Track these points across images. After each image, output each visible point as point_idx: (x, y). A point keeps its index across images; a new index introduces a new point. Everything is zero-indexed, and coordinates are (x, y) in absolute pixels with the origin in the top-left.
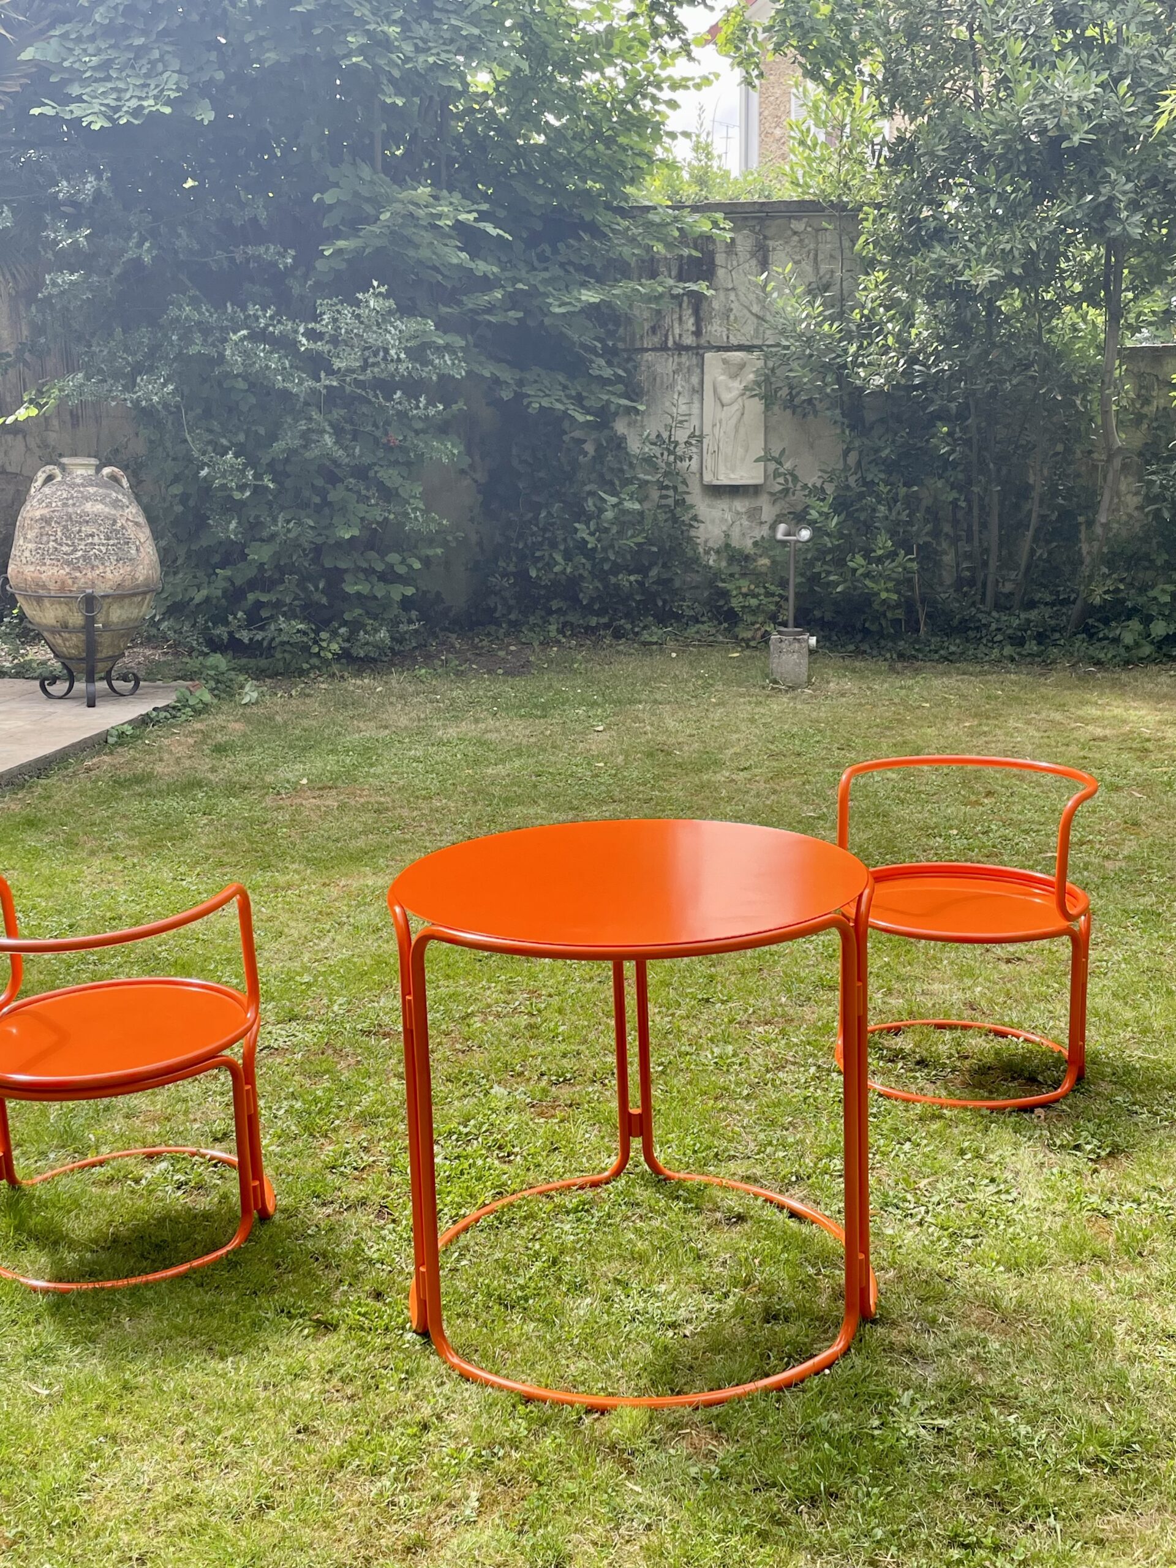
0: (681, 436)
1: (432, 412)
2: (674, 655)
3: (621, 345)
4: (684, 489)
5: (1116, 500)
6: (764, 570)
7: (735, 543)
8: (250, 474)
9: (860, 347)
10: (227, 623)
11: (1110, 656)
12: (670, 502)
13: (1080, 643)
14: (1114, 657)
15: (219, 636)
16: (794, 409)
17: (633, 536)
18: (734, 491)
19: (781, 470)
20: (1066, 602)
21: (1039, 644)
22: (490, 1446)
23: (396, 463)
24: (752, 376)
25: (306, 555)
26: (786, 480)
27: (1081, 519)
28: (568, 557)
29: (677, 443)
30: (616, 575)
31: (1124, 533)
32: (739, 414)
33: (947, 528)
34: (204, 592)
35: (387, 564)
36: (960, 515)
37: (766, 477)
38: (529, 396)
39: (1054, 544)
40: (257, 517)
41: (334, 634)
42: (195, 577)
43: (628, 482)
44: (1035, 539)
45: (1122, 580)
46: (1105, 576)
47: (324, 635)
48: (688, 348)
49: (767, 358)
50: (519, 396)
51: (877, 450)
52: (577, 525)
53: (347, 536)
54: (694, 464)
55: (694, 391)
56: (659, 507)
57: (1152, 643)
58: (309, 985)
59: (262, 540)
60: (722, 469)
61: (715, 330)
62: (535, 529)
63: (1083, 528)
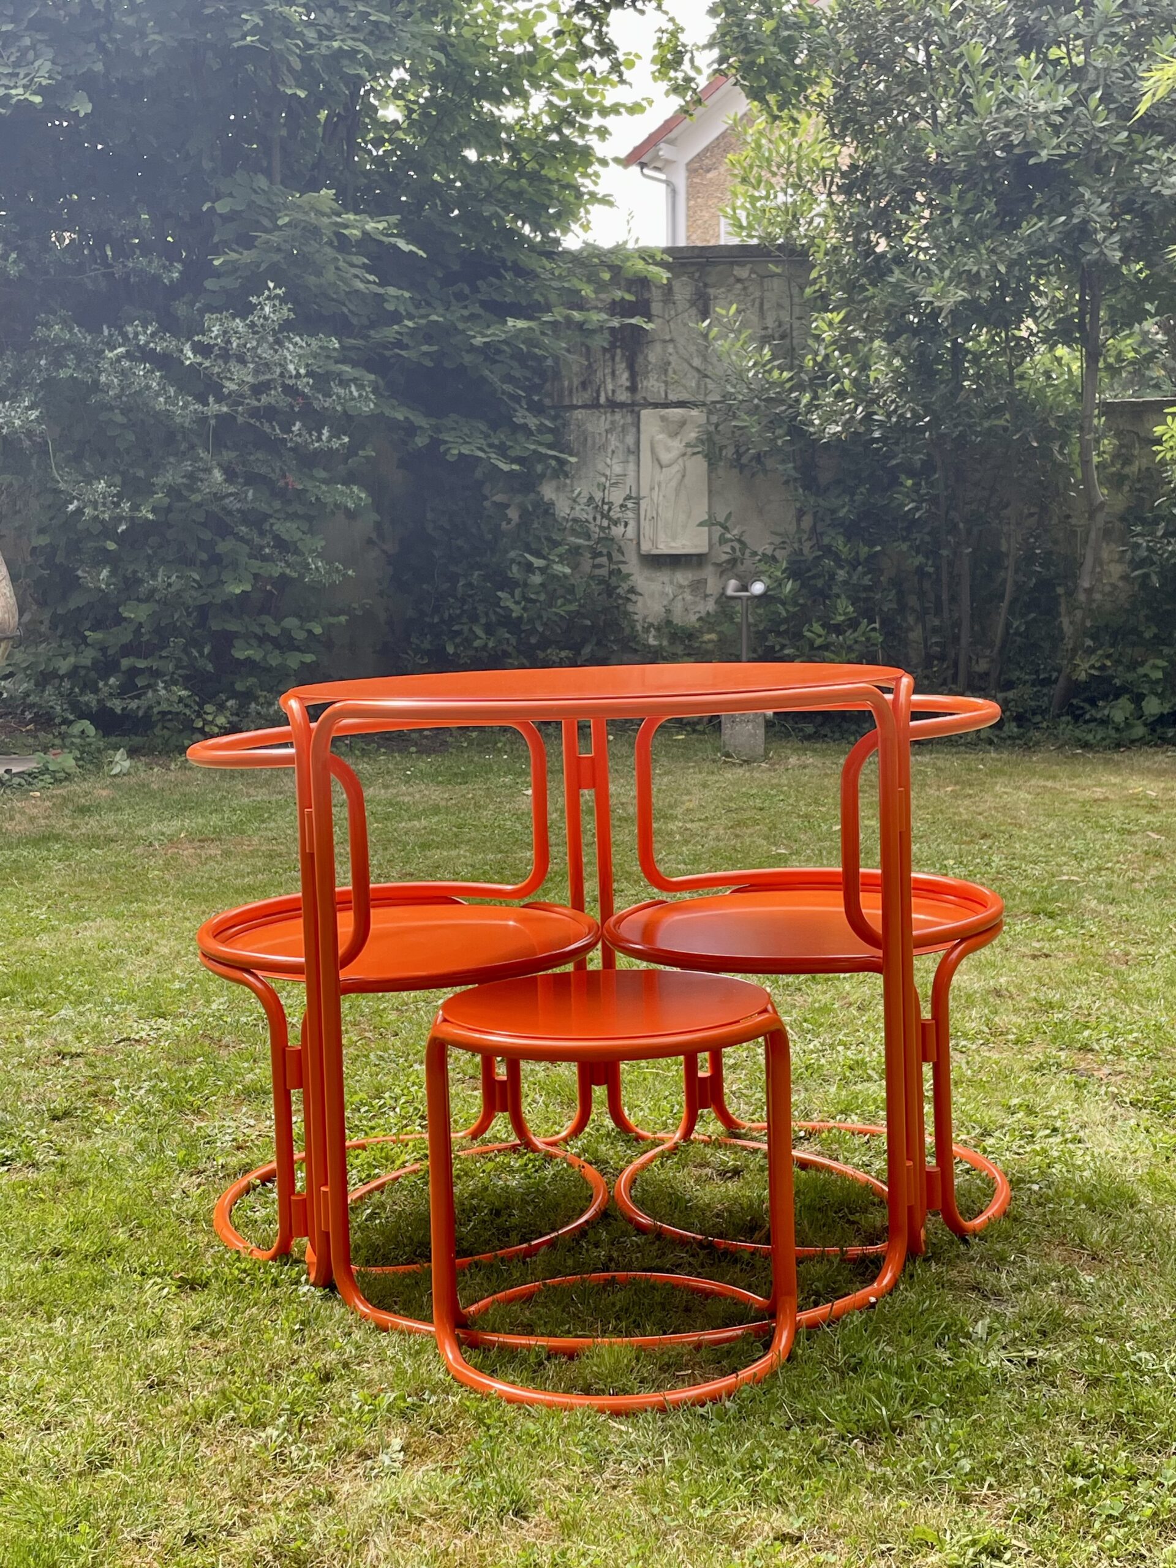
0: (616, 497)
1: (335, 444)
2: (611, 738)
3: (547, 402)
4: (621, 558)
5: (1098, 570)
6: (710, 646)
7: (678, 619)
8: (126, 506)
9: (815, 397)
10: (96, 691)
11: (1099, 737)
12: (603, 572)
13: (1066, 728)
14: (1103, 739)
15: (87, 704)
16: (742, 468)
17: (564, 605)
18: (674, 561)
19: (728, 536)
20: (1047, 682)
21: (1019, 726)
22: (419, 1393)
23: (293, 516)
24: (693, 435)
25: (189, 614)
26: (733, 549)
27: (1060, 590)
28: (489, 630)
29: (610, 504)
30: (544, 650)
31: (1108, 606)
32: (679, 476)
33: (913, 601)
34: (72, 660)
35: (283, 629)
36: (927, 585)
37: (711, 546)
38: (446, 442)
39: (1033, 615)
40: (135, 572)
41: (221, 707)
42: (60, 646)
43: (556, 544)
44: (1011, 611)
45: (1108, 656)
46: (1090, 651)
47: (209, 708)
48: (622, 405)
49: (710, 412)
50: (435, 443)
51: (833, 511)
52: (499, 593)
53: (238, 591)
54: (631, 532)
55: (629, 451)
56: (592, 577)
57: (1146, 725)
58: (181, 992)
59: (139, 600)
60: (662, 537)
61: (652, 386)
62: (452, 600)
63: (1063, 600)
